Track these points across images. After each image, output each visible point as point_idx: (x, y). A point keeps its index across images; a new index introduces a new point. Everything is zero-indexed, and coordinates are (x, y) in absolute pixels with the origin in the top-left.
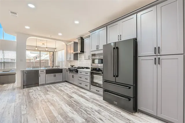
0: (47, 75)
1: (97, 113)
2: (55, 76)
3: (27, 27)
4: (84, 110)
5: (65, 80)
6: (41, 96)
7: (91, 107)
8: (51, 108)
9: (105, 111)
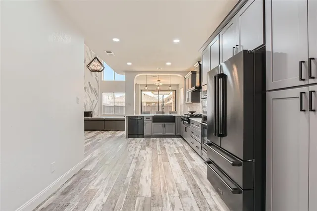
0: (153, 124)
1: (177, 194)
2: (164, 126)
3: (129, 64)
4: (164, 182)
5: (178, 134)
6: (135, 150)
7: (179, 182)
8: (133, 166)
9: (193, 198)
